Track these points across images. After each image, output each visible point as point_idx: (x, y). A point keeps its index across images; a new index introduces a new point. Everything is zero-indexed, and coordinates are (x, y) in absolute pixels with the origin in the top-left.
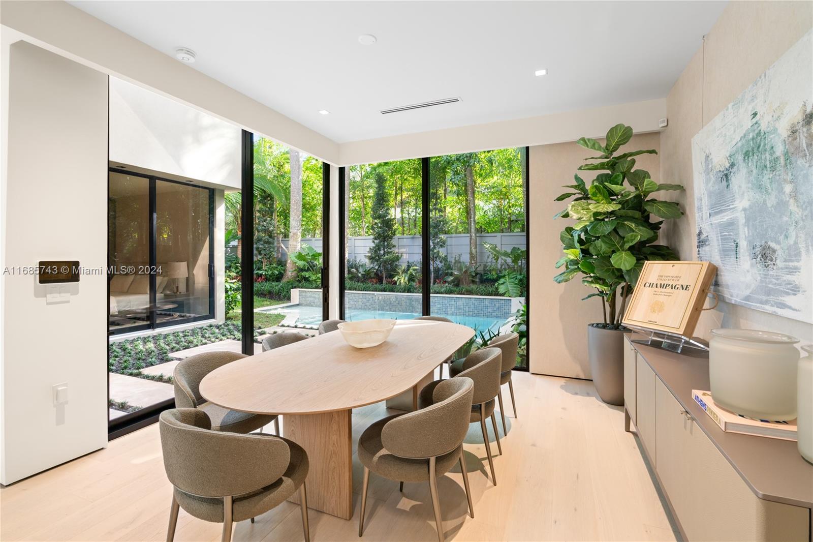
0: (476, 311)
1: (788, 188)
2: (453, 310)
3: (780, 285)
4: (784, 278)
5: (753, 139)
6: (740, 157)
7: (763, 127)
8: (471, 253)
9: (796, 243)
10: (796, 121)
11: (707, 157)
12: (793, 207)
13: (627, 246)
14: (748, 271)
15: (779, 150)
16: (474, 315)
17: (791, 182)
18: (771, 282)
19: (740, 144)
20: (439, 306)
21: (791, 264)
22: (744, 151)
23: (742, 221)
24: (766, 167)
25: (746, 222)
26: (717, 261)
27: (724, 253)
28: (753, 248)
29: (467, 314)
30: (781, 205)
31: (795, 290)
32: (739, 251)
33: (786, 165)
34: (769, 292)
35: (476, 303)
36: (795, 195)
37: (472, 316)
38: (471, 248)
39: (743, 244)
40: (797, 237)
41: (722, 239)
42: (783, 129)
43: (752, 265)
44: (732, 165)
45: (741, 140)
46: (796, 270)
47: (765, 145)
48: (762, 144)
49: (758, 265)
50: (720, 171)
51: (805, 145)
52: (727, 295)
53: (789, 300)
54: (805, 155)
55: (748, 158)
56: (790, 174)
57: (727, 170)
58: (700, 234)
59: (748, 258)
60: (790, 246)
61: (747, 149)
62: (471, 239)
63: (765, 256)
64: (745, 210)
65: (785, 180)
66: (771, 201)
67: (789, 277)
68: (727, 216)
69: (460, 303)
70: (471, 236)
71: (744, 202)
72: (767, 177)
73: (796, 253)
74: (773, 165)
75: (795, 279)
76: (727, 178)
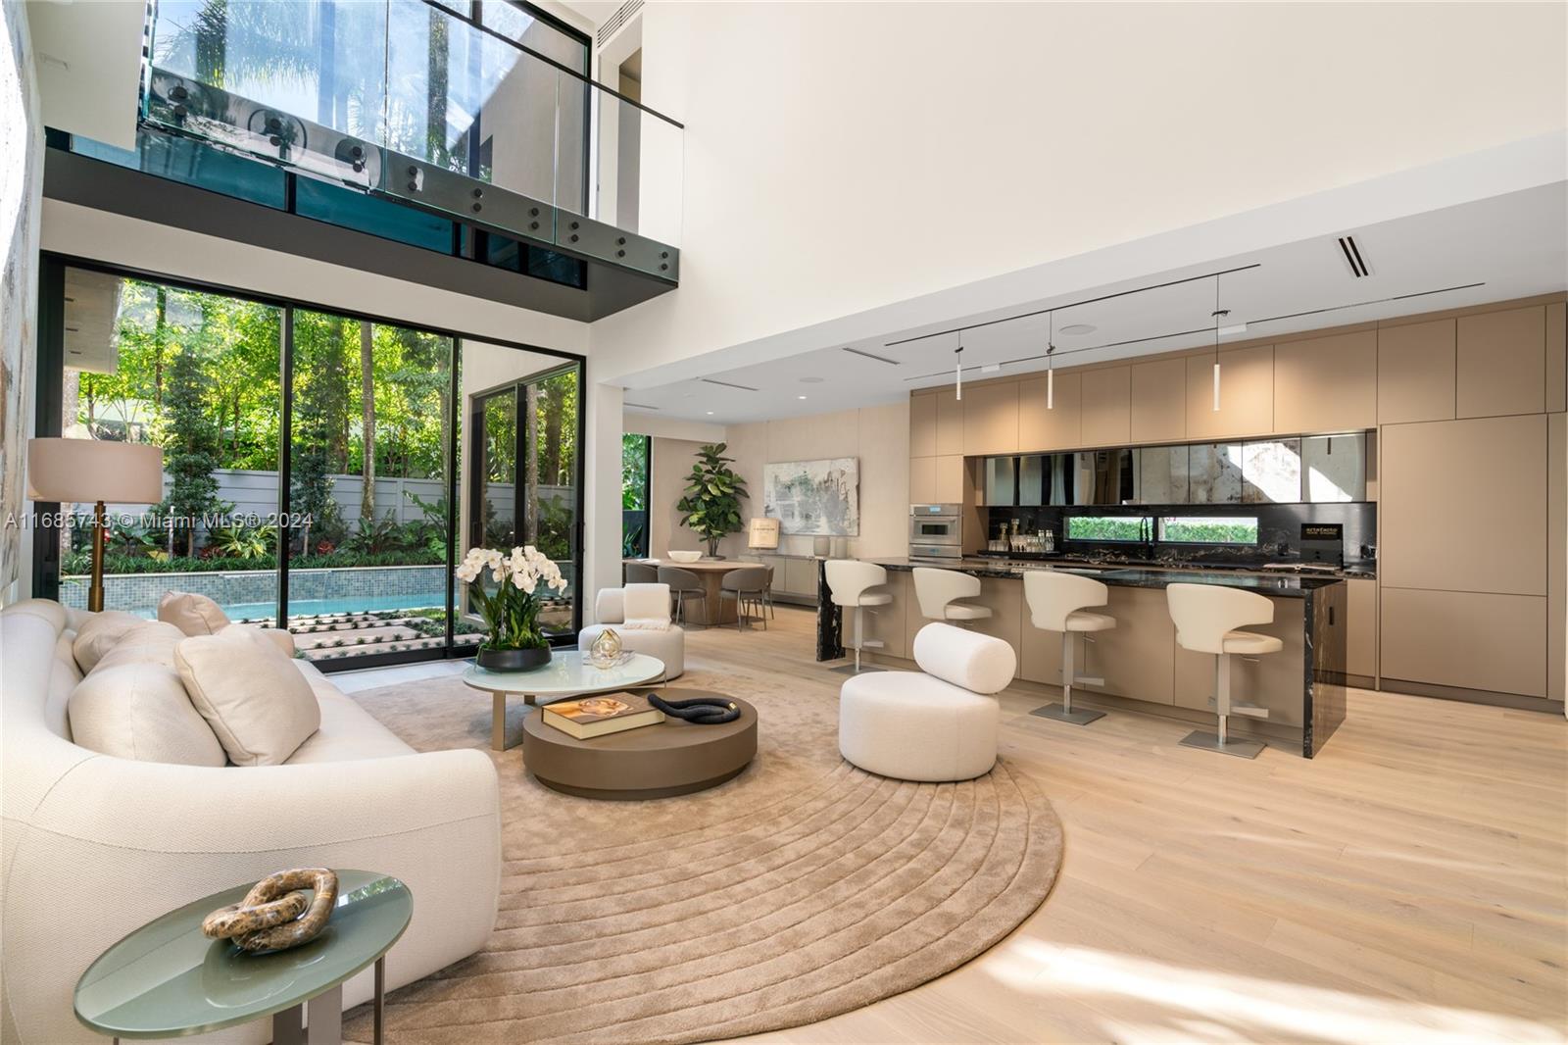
0: (418, 587)
1: (817, 498)
2: (381, 588)
4: (815, 524)
5: (804, 479)
6: (797, 483)
7: (809, 477)
8: (365, 505)
9: (820, 513)
10: (821, 481)
11: (776, 477)
12: (819, 503)
13: (732, 511)
14: (799, 522)
15: (815, 487)
16: (415, 592)
18: (810, 525)
19: (797, 479)
20: (357, 584)
21: (817, 520)
22: (800, 482)
23: (797, 505)
24: (809, 490)
26: (780, 518)
27: (785, 516)
28: (802, 514)
29: (404, 592)
30: (815, 503)
31: (818, 526)
33: (817, 492)
34: (808, 528)
35: (418, 575)
36: (820, 501)
37: (413, 593)
38: (366, 498)
39: (797, 513)
40: (820, 511)
42: (817, 481)
43: (801, 520)
44: (793, 484)
46: (819, 521)
47: (809, 483)
49: (804, 520)
50: (785, 484)
51: (824, 488)
52: (785, 531)
53: (818, 530)
54: (824, 491)
55: (801, 484)
56: (818, 494)
57: (790, 485)
58: (768, 507)
59: (799, 517)
60: (817, 514)
62: (367, 484)
63: (808, 517)
64: (798, 501)
65: (816, 496)
66: (811, 501)
69: (393, 577)
70: (368, 480)
71: (799, 499)
72: (809, 493)
73: (819, 516)
74: (813, 490)
75: (818, 524)
76: (789, 488)
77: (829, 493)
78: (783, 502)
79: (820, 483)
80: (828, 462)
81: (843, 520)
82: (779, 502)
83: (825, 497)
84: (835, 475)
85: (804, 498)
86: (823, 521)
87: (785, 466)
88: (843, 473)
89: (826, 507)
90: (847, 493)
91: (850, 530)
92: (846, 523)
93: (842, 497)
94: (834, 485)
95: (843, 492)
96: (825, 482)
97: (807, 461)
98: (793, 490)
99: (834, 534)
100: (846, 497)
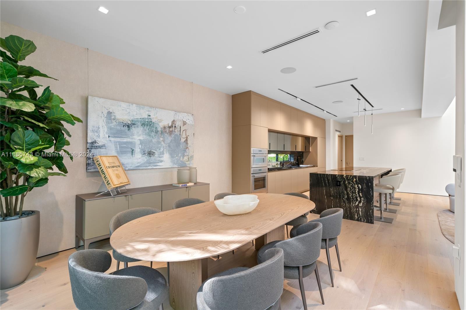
1: (161, 139)
3: (156, 161)
4: (158, 159)
5: (148, 122)
7: (153, 121)
9: (163, 151)
10: (166, 126)
11: (110, 113)
12: (162, 143)
14: (140, 158)
17: (163, 138)
18: (152, 161)
19: (140, 120)
21: (161, 156)
22: (142, 123)
24: (153, 131)
25: (140, 144)
27: (121, 152)
28: (144, 152)
30: (159, 143)
31: (161, 161)
32: (135, 152)
33: (161, 134)
34: (151, 163)
36: (164, 141)
39: (137, 150)
40: (164, 149)
41: (119, 147)
42: (161, 125)
43: (142, 157)
44: (134, 124)
45: (140, 118)
46: (162, 157)
47: (153, 126)
48: (152, 125)
49: (146, 156)
50: (123, 123)
51: (168, 132)
53: (158, 164)
54: (168, 134)
55: (144, 126)
56: (162, 136)
57: (129, 124)
59: (140, 154)
60: (161, 152)
61: (144, 123)
63: (150, 154)
64: (140, 140)
65: (161, 137)
66: (155, 140)
67: (160, 159)
68: (127, 140)
71: (141, 138)
72: (153, 134)
73: (163, 153)
74: (157, 132)
75: (162, 159)
76: (128, 126)
77: (173, 136)
78: (118, 140)
79: (165, 128)
80: (173, 113)
81: (184, 156)
82: (112, 139)
83: (169, 139)
84: (178, 124)
85: (148, 137)
86: (166, 157)
87: (124, 105)
88: (185, 123)
89: (169, 146)
90: (187, 138)
91: (188, 162)
92: (186, 158)
93: (183, 140)
94: (177, 131)
95: (184, 136)
96: (170, 127)
97: (151, 107)
98: (134, 130)
99: (176, 166)
100: (187, 140)
